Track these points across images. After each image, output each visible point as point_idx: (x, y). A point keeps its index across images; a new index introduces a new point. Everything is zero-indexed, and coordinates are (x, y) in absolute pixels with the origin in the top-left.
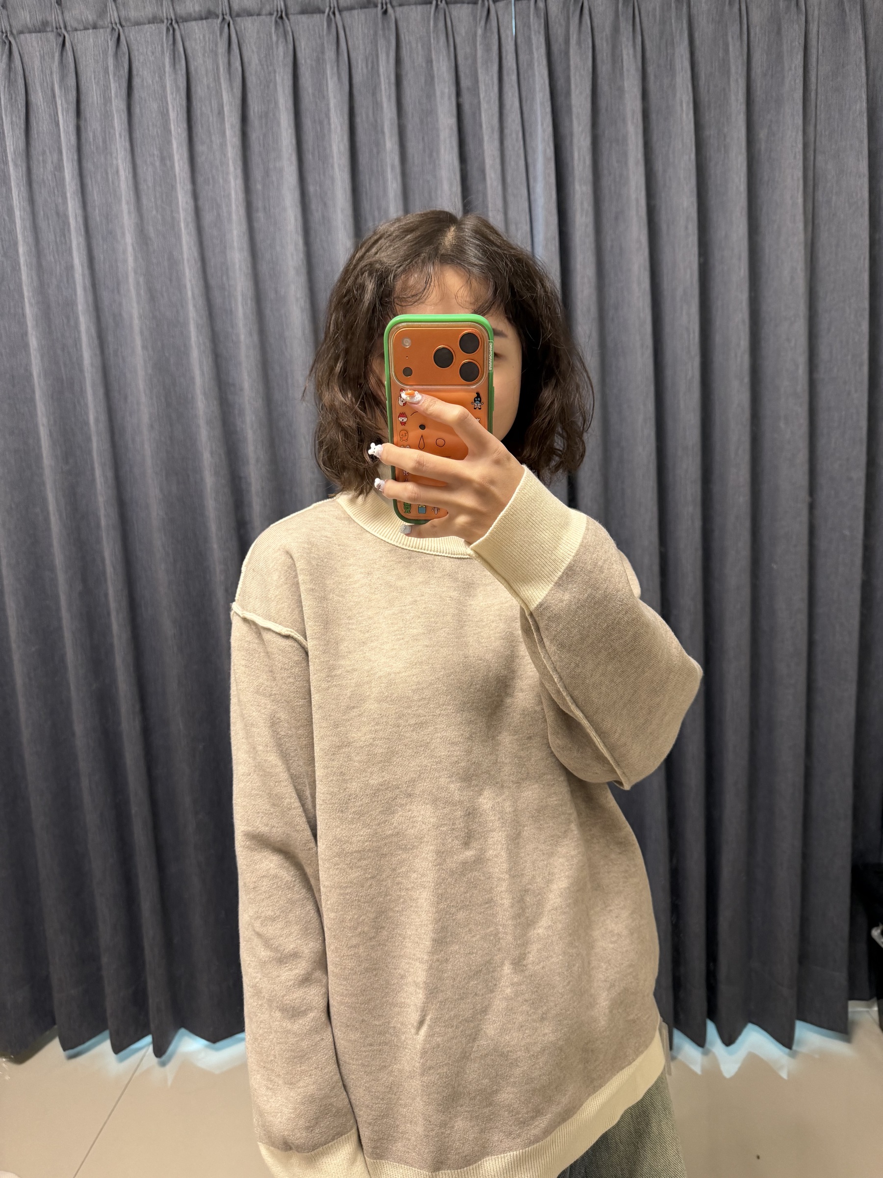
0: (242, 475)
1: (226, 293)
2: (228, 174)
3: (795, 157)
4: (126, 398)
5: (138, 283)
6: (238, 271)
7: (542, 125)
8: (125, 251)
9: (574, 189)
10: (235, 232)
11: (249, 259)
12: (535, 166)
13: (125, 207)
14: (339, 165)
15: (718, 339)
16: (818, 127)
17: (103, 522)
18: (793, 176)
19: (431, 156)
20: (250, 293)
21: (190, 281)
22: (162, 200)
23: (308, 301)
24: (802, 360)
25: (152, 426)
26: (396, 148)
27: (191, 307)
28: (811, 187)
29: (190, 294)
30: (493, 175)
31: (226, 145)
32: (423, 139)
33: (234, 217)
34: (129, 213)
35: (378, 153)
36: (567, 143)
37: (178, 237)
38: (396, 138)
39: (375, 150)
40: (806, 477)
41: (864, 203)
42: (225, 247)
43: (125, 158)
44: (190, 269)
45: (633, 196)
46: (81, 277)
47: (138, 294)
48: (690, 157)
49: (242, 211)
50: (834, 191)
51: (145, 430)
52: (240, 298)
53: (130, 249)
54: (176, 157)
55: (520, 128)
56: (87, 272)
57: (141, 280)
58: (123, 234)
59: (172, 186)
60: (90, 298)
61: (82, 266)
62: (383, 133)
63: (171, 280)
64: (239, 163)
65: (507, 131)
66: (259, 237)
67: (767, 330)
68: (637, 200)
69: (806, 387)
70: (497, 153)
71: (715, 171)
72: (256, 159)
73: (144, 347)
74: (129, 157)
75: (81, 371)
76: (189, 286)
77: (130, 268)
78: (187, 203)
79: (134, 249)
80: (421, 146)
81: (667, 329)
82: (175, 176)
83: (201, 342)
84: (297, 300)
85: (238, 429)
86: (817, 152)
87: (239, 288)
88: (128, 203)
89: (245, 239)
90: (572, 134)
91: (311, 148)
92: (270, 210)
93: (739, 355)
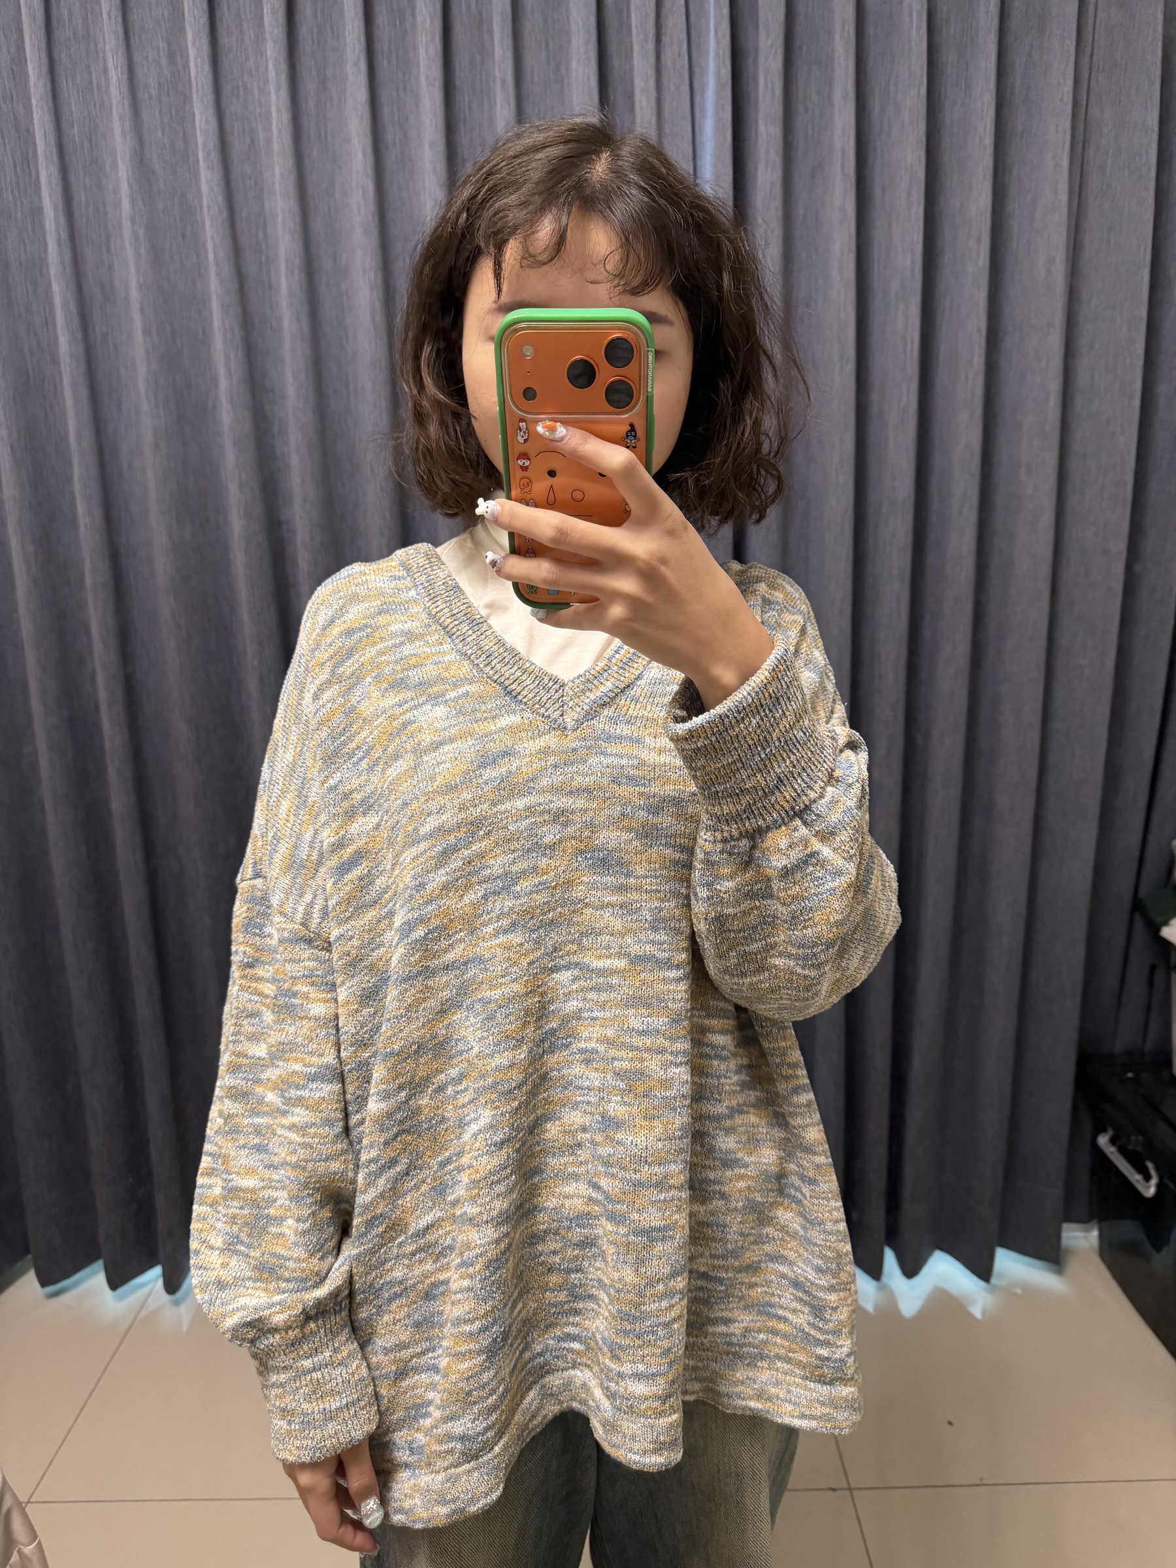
0: (283, 518)
1: (263, 258)
2: (266, 82)
3: (1062, 100)
4: (120, 404)
5: (137, 238)
6: (280, 227)
7: (716, 33)
8: (117, 190)
9: (757, 130)
10: (277, 170)
11: (297, 210)
12: (703, 93)
13: (117, 126)
14: (428, 79)
15: (943, 351)
16: (1095, 58)
17: (88, 581)
18: (1057, 126)
19: (558, 69)
20: (298, 261)
21: (212, 238)
22: (171, 117)
23: (380, 274)
24: (1054, 386)
25: (157, 446)
26: (509, 54)
27: (213, 278)
28: (1081, 145)
29: (211, 256)
30: (644, 103)
31: (264, 39)
32: (547, 44)
33: (276, 147)
34: (123, 132)
35: (483, 62)
36: (750, 61)
37: (196, 173)
38: (509, 42)
39: (478, 58)
40: (1051, 547)
41: (1149, 170)
42: (262, 191)
43: (117, 52)
44: (212, 222)
45: (838, 145)
46: (53, 225)
47: (138, 255)
48: (919, 91)
49: (287, 138)
50: (1111, 151)
51: (148, 451)
52: (283, 266)
53: (124, 186)
54: (192, 53)
55: (684, 36)
56: (62, 220)
57: (141, 232)
58: (115, 164)
59: (185, 97)
60: (68, 257)
61: (56, 210)
62: (491, 33)
63: (183, 236)
64: (284, 67)
65: (666, 40)
66: (311, 179)
67: (1009, 342)
68: (843, 152)
69: (1057, 425)
70: (651, 72)
71: (950, 115)
72: (307, 61)
73: (147, 332)
74: (122, 50)
75: (55, 361)
76: (210, 244)
77: (124, 215)
78: (207, 121)
79: (130, 186)
80: (543, 56)
81: (875, 336)
82: (190, 81)
83: (228, 328)
84: (365, 272)
85: (278, 453)
86: (1091, 94)
87: (282, 252)
88: (121, 118)
89: (292, 180)
90: (756, 50)
91: (385, 49)
92: (326, 138)
93: (971, 376)
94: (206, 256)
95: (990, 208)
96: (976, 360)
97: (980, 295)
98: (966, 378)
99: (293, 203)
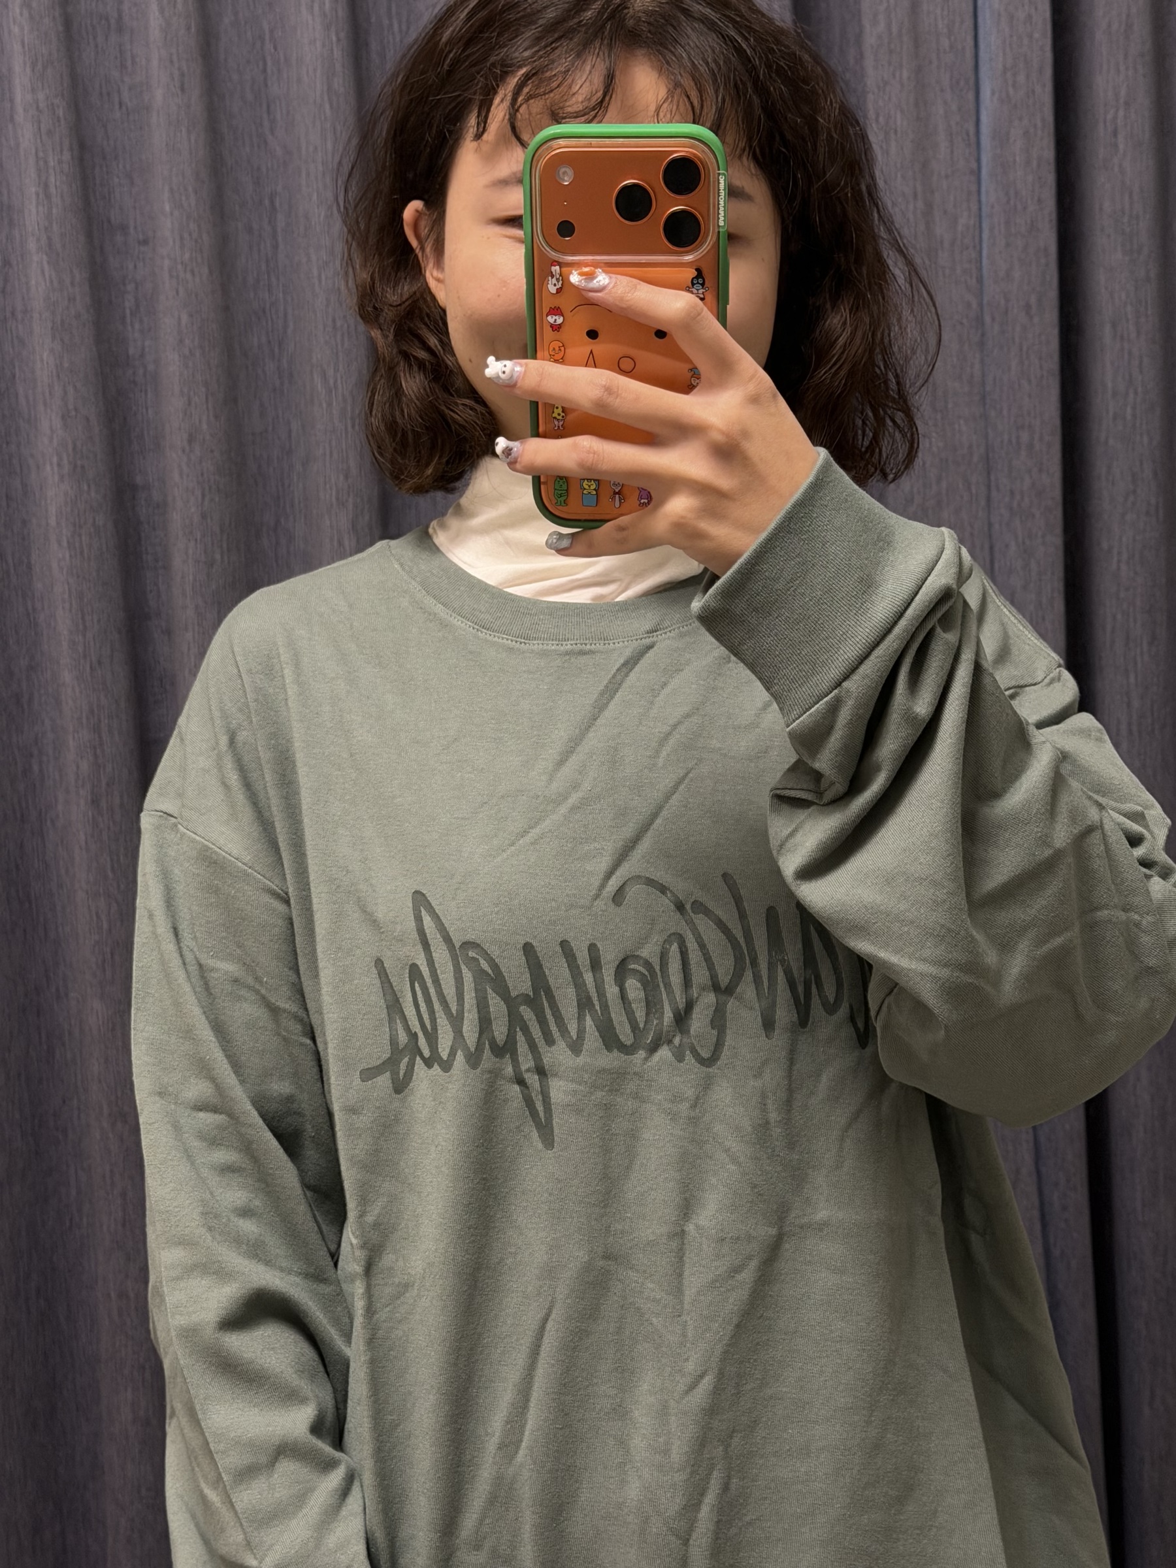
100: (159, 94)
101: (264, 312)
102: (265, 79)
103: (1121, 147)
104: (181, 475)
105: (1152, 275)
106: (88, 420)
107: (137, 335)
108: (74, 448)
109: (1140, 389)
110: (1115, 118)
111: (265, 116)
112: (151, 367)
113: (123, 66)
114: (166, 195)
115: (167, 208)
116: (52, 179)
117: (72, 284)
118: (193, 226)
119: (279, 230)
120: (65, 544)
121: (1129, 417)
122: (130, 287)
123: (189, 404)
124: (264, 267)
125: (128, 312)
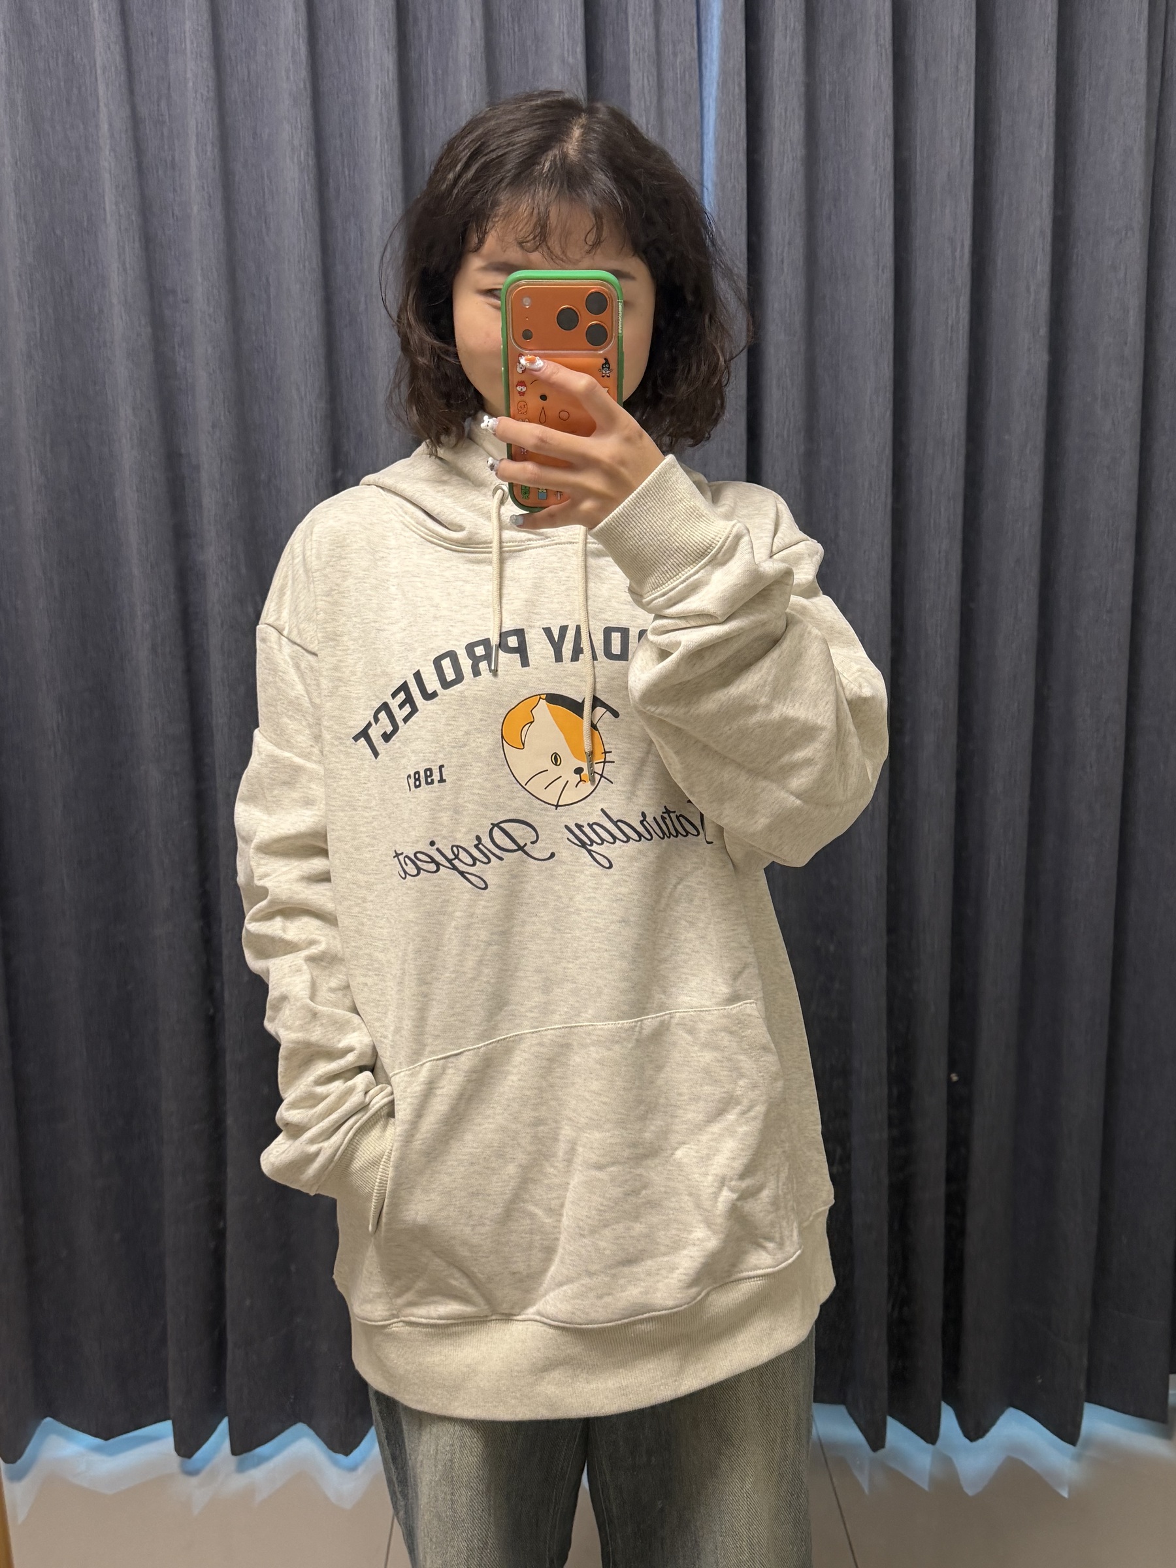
0: (183, 451)
1: (167, 132)
5: (12, 103)
6: (190, 94)
10: (188, 25)
11: (211, 72)
15: (1000, 260)
20: (211, 134)
21: (107, 105)
23: (312, 152)
24: (1135, 302)
25: (30, 357)
27: (106, 151)
28: (1162, 16)
29: (105, 127)
40: (1134, 497)
42: (167, 49)
44: (107, 85)
51: (18, 363)
52: (193, 140)
57: (19, 96)
63: (68, 102)
66: (229, 36)
67: (1082, 250)
68: (878, 18)
69: (1140, 348)
73: (22, 217)
76: (103, 114)
81: (918, 241)
83: (122, 212)
84: (293, 150)
87: (192, 123)
89: (206, 36)
93: (1032, 289)
94: (97, 126)
95: (1053, 88)
96: (1039, 267)
97: (1045, 191)
98: (1028, 290)
99: (207, 65)
100: (195, 208)
101: (261, 348)
102: (264, 202)
103: (785, 270)
104: (207, 447)
105: (803, 348)
106: (149, 411)
107: (182, 359)
108: (140, 429)
109: (792, 419)
110: (783, 252)
111: (264, 225)
112: (190, 380)
113: (175, 190)
114: (199, 272)
115: (200, 280)
116: (128, 260)
117: (140, 325)
118: (215, 291)
119: (272, 297)
120: (135, 488)
121: (785, 436)
122: (178, 329)
123: (213, 403)
124: (261, 319)
125: (176, 346)
